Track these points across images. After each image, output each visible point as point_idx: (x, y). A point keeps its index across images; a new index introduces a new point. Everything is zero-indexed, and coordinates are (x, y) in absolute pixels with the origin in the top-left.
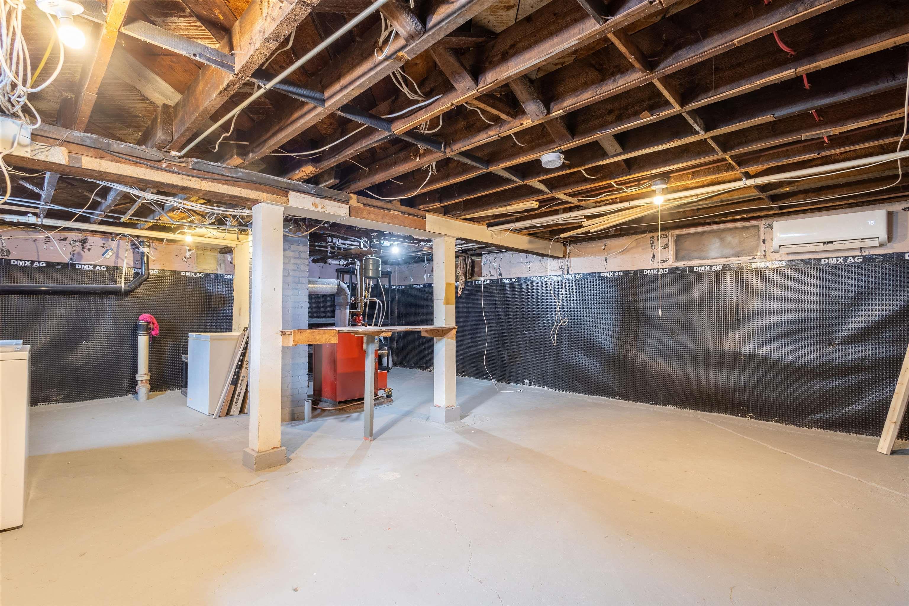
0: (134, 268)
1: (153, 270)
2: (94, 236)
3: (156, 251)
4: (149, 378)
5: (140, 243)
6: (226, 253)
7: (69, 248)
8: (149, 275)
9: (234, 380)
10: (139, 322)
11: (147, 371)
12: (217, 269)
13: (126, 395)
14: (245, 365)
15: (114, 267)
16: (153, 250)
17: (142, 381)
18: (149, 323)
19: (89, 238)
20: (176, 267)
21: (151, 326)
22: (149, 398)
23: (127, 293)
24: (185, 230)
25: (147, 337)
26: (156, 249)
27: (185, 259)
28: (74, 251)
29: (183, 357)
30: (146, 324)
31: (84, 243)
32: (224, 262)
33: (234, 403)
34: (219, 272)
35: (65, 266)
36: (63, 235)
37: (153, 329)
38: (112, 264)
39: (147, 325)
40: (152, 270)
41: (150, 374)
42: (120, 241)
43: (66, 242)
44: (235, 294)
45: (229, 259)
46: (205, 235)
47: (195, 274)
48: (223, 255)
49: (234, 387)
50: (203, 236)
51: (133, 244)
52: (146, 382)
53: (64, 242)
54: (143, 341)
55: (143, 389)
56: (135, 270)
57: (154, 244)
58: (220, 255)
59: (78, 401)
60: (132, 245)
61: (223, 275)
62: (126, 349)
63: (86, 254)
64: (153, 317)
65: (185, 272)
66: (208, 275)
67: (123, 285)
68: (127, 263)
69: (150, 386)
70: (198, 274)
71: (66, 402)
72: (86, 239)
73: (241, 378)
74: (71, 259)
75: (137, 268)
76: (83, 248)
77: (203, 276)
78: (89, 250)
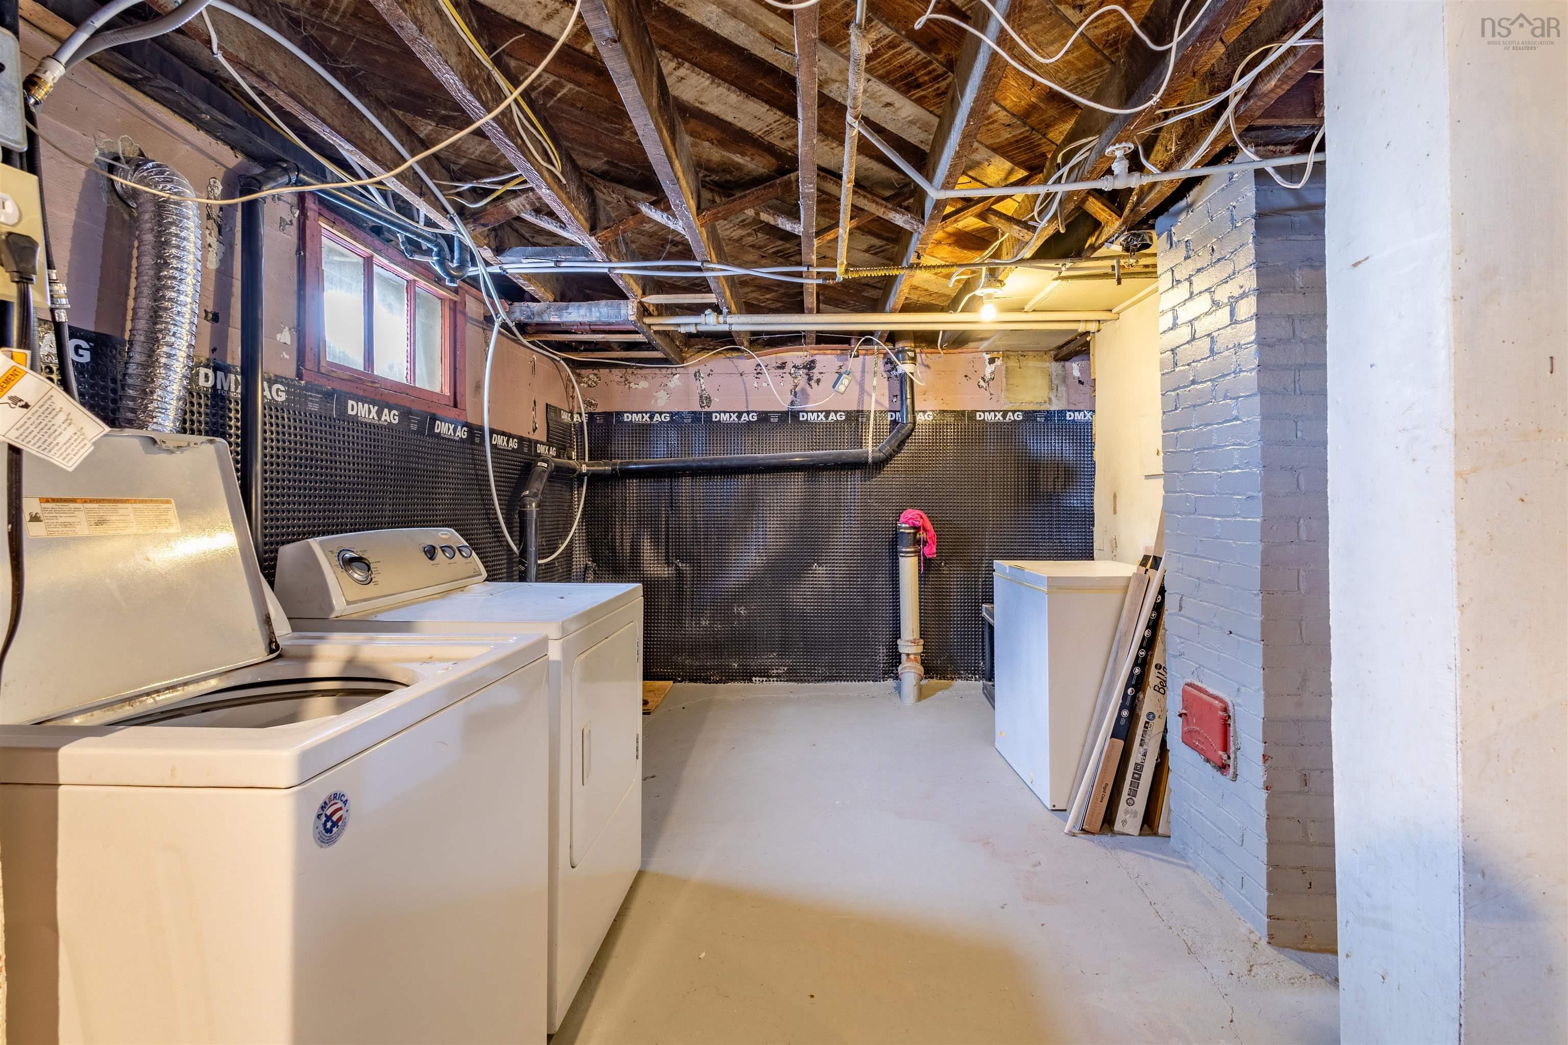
0: (890, 411)
1: (924, 412)
2: (825, 354)
3: (927, 369)
4: (920, 649)
5: (896, 355)
6: (1067, 358)
7: (788, 383)
8: (914, 423)
9: (1123, 722)
10: (901, 528)
11: (917, 635)
12: (1050, 399)
13: (884, 679)
14: (1153, 678)
15: (858, 411)
16: (923, 369)
17: (908, 655)
18: (917, 529)
19: (817, 358)
20: (966, 404)
21: (922, 535)
22: (922, 694)
23: (879, 465)
24: (978, 292)
25: (916, 558)
26: (928, 366)
27: (982, 383)
28: (796, 386)
29: (984, 609)
30: (912, 531)
31: (810, 369)
32: (1064, 381)
33: (1125, 796)
34: (1054, 407)
35: (783, 415)
36: (781, 358)
37: (925, 542)
38: (854, 407)
39: (915, 534)
40: (921, 414)
41: (922, 642)
42: (867, 357)
43: (784, 371)
44: (1098, 455)
45: (1076, 373)
46: (1026, 302)
47: (1004, 416)
48: (1062, 363)
49: (1120, 743)
50: (1021, 310)
51: (889, 361)
52: (916, 660)
53: (782, 371)
54: (909, 567)
55: (910, 671)
56: (892, 416)
57: (923, 355)
58: (1054, 364)
59: (809, 681)
60: (886, 363)
61: (1062, 413)
62: (881, 582)
63: (815, 391)
64: (924, 516)
65: (984, 412)
66: (1030, 415)
67: (870, 449)
68: (877, 401)
69: (922, 669)
70: (1010, 414)
71: (791, 681)
72: (813, 362)
73: (1143, 719)
74: (792, 403)
75: (895, 412)
76: (810, 379)
77: (1021, 417)
78: (818, 381)
